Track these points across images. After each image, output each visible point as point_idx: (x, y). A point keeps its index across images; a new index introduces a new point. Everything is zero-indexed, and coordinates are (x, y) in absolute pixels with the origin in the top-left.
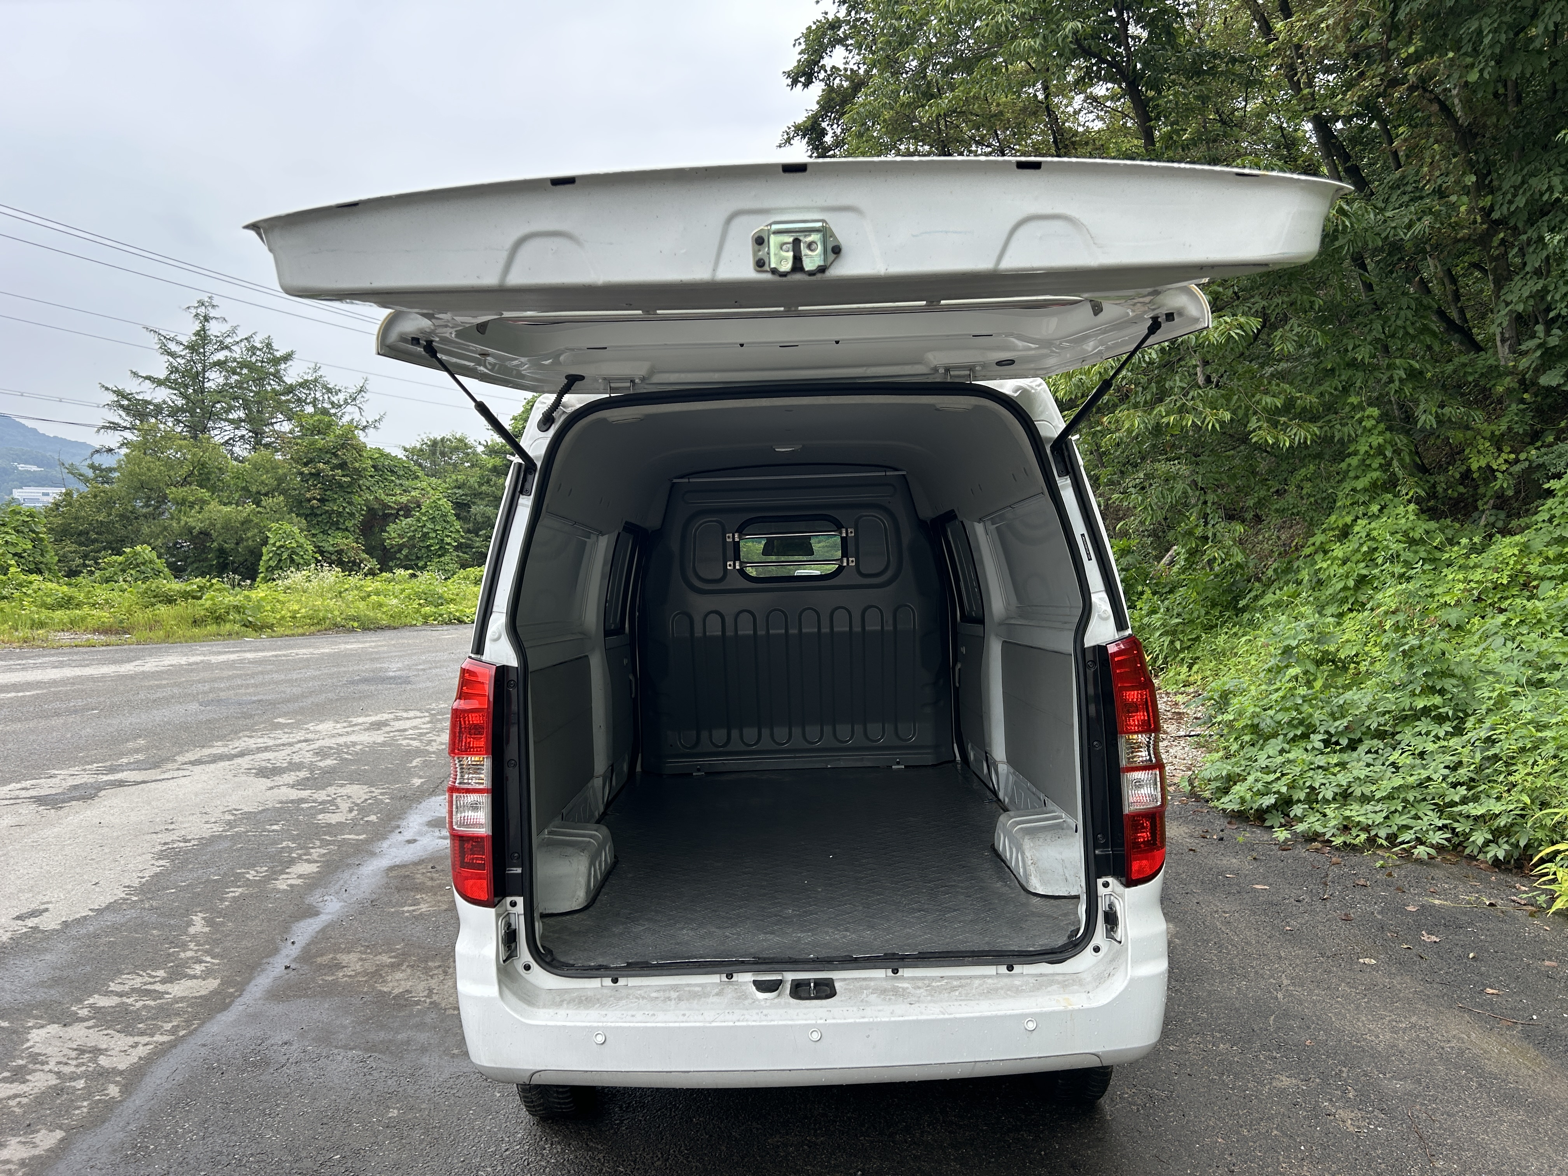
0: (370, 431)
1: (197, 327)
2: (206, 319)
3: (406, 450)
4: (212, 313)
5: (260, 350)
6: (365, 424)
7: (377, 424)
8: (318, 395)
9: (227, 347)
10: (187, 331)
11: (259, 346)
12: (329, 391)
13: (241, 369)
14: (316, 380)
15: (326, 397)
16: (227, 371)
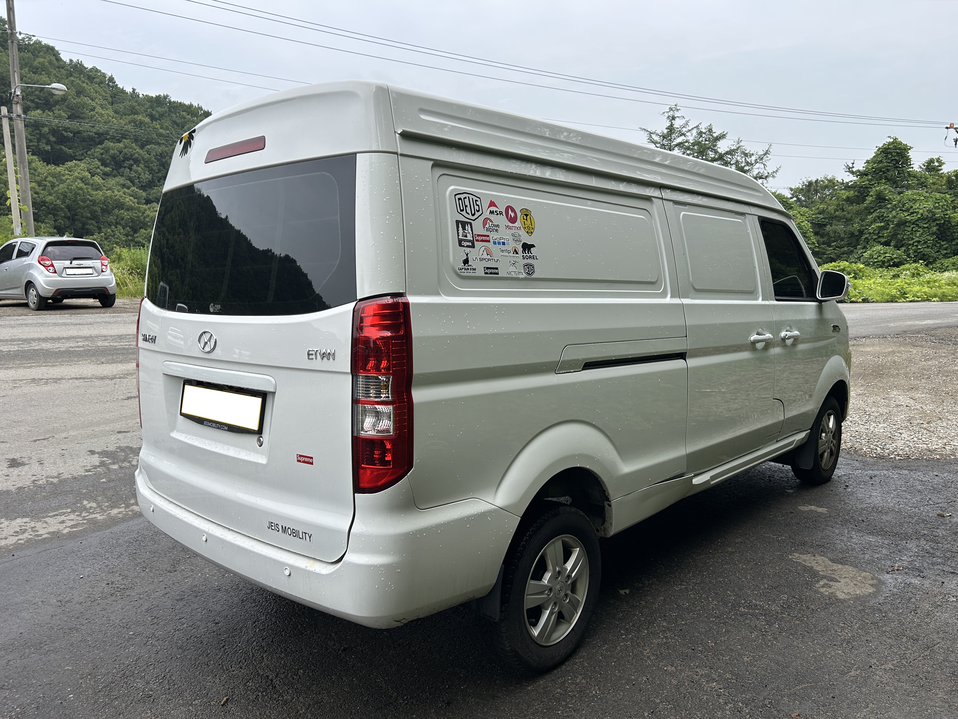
0: (770, 179)
1: (668, 124)
2: (674, 118)
3: (791, 189)
4: (677, 114)
5: (705, 133)
6: (767, 174)
7: (775, 174)
8: (739, 158)
9: (684, 134)
10: (662, 127)
11: (704, 131)
12: (746, 155)
13: (694, 146)
14: (738, 148)
15: (744, 158)
16: (685, 149)
